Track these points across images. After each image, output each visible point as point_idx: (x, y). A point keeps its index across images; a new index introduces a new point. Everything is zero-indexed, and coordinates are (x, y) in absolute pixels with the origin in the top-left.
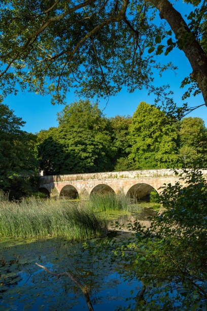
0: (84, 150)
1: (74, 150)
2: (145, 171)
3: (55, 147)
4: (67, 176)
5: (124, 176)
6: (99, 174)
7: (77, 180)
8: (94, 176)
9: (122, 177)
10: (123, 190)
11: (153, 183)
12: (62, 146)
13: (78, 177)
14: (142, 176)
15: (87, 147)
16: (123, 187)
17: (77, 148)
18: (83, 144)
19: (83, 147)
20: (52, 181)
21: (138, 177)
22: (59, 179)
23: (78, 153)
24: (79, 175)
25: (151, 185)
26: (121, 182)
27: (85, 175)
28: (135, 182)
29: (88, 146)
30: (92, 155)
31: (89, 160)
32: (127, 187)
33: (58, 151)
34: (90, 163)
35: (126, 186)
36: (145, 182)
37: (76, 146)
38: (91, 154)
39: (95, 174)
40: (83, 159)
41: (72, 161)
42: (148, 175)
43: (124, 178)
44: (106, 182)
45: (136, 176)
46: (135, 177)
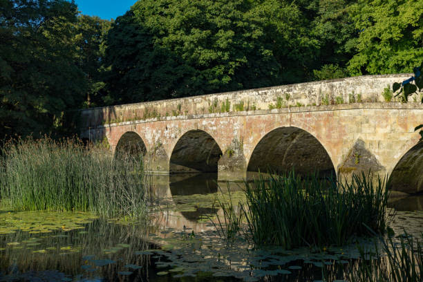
0: (208, 43)
1: (182, 44)
2: (299, 85)
3: (135, 35)
4: (127, 108)
5: (245, 105)
6: (190, 99)
7: (145, 118)
8: (180, 107)
9: (240, 107)
10: (241, 148)
11: (317, 128)
12: (150, 34)
13: (147, 110)
14: (290, 103)
15: (219, 34)
16: (242, 138)
17: (189, 38)
18: (206, 26)
19: (205, 33)
20: (101, 121)
21: (279, 106)
22: (113, 117)
23: (192, 51)
24: (150, 104)
25: (313, 133)
26: (238, 124)
27: (162, 105)
28: (270, 123)
29: (221, 33)
30: (231, 56)
31: (219, 70)
32: (251, 139)
33: (140, 46)
34: (220, 77)
35: (249, 135)
36: (298, 122)
37: (188, 32)
38: (226, 54)
39: (182, 100)
40: (202, 68)
41: (168, 73)
42: (304, 101)
43: (244, 112)
44: (204, 122)
45: (274, 103)
46: (271, 108)
